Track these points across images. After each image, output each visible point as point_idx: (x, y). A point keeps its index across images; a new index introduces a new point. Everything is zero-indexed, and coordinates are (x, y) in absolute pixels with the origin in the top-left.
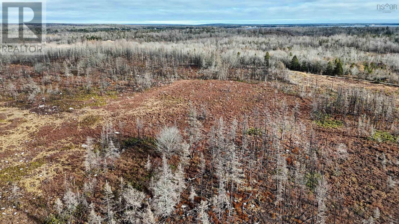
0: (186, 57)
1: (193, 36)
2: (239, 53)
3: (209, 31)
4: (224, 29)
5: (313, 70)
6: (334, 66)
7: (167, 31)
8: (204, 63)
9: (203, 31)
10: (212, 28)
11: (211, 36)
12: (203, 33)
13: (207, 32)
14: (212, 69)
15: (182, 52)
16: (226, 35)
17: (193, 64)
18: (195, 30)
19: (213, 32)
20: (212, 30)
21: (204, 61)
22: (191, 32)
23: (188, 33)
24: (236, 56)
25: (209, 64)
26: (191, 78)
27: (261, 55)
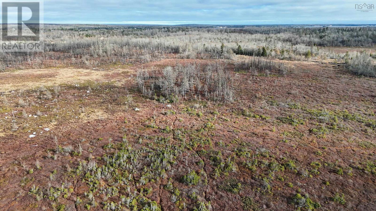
0: (168, 48)
1: (171, 34)
2: (204, 45)
3: (184, 31)
4: (196, 29)
5: (251, 54)
6: (262, 51)
7: (148, 30)
8: (181, 50)
9: (179, 30)
10: (187, 28)
11: (186, 34)
12: (179, 32)
13: (182, 31)
14: (187, 53)
15: (165, 44)
16: (198, 34)
17: (173, 51)
18: (172, 29)
19: (187, 31)
20: (186, 30)
21: (181, 48)
22: (169, 31)
23: (166, 32)
24: (202, 46)
25: (184, 51)
26: (173, 58)
27: (219, 46)
